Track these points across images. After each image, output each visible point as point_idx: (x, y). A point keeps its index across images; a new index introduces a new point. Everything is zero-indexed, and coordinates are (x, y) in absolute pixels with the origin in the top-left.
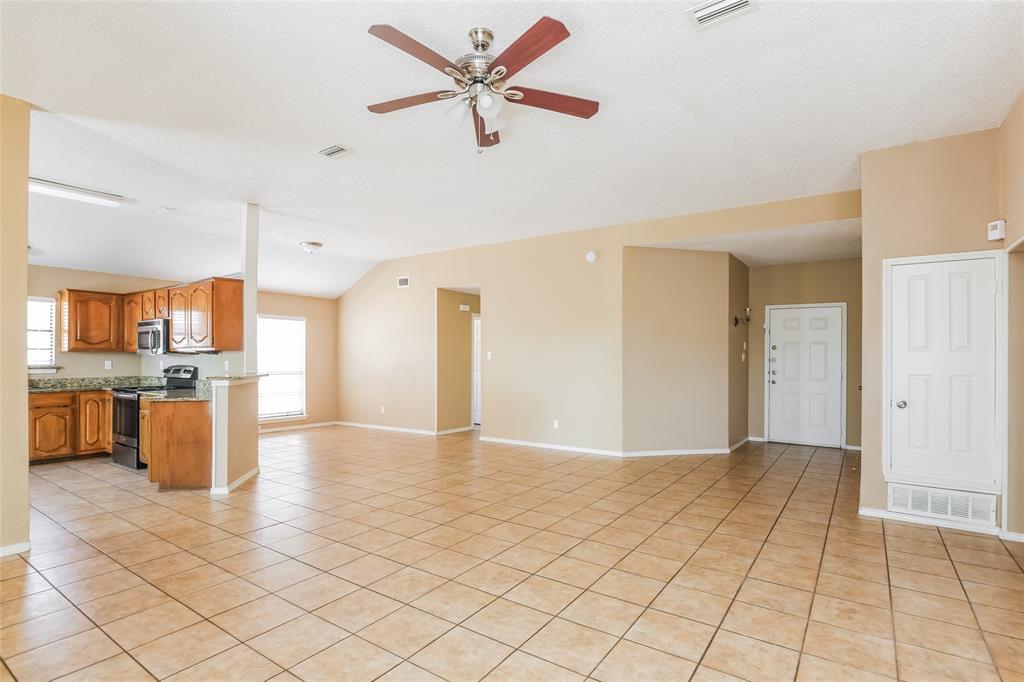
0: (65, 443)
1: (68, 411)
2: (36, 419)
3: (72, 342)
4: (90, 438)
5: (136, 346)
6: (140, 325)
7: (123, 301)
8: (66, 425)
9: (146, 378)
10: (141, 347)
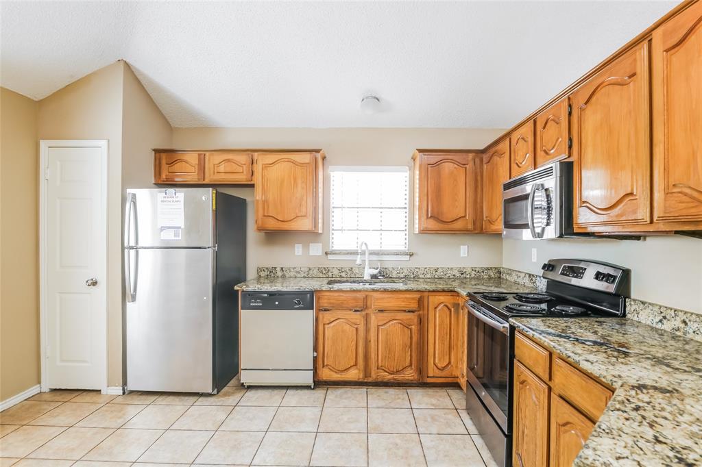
0: (411, 365)
1: (413, 317)
2: (378, 326)
3: (423, 219)
4: (440, 360)
5: (499, 225)
6: (508, 186)
7: (482, 160)
8: (411, 338)
9: (510, 272)
10: (508, 225)
